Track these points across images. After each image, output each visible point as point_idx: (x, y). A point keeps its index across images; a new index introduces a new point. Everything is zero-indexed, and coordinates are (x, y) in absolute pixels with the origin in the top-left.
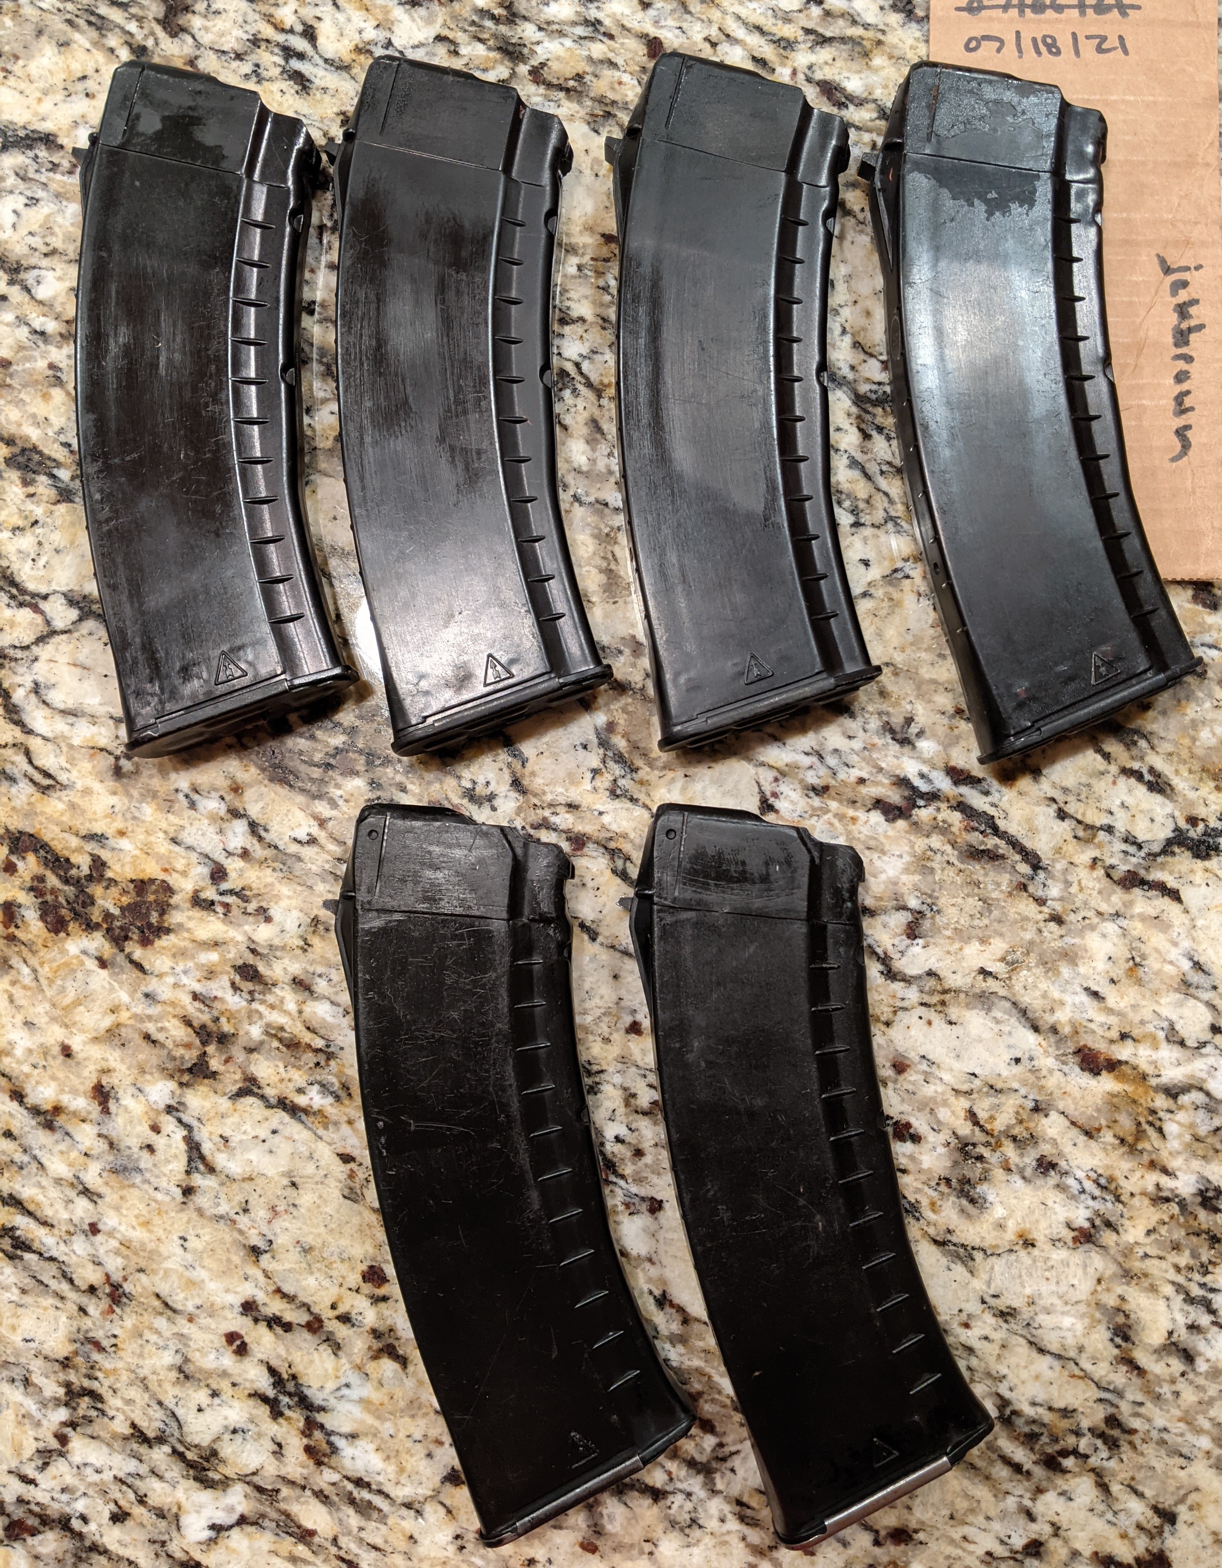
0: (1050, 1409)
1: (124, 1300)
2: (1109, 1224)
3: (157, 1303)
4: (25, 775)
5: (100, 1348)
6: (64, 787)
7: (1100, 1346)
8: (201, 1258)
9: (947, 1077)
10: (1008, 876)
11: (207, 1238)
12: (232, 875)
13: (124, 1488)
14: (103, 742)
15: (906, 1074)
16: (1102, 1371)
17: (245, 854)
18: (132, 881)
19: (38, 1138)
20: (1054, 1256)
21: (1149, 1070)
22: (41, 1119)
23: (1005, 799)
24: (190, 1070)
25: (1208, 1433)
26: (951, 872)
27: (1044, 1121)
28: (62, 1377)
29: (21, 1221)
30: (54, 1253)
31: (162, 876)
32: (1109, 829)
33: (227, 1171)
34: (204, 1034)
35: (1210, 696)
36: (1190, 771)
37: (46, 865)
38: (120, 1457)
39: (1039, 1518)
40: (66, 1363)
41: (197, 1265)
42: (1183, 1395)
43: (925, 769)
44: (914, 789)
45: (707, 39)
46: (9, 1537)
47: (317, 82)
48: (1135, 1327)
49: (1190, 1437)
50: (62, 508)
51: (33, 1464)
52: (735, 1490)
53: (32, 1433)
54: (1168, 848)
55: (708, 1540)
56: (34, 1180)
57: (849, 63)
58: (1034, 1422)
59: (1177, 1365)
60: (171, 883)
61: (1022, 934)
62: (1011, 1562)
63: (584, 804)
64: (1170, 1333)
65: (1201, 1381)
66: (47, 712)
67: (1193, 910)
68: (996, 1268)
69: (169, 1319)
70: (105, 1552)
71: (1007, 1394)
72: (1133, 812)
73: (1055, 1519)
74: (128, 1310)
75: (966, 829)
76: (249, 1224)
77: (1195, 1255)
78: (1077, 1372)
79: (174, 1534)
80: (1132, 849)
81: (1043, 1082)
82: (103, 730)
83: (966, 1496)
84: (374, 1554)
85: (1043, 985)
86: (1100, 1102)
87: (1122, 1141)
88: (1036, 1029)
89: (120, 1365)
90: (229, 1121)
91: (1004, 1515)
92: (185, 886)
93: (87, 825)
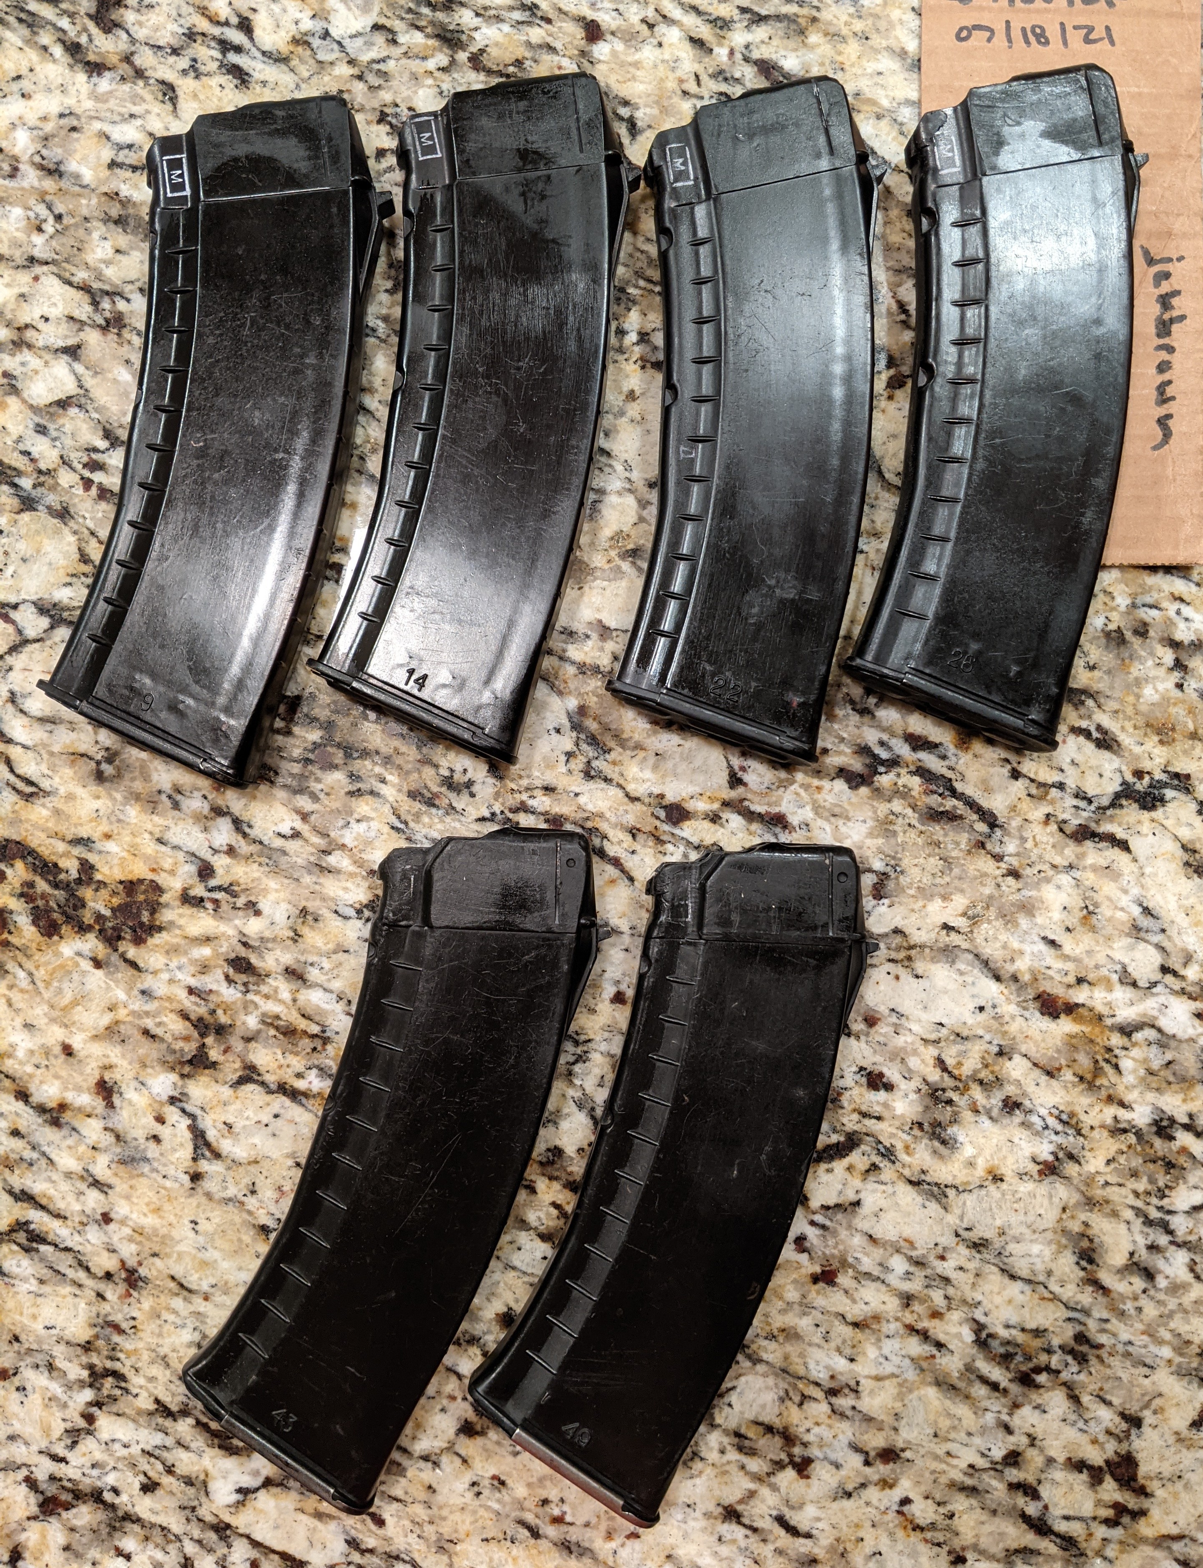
0: (1023, 1330)
1: (140, 1284)
2: (1071, 1157)
3: (172, 1285)
4: (8, 784)
5: (120, 1331)
6: (47, 794)
7: (1067, 1270)
8: (213, 1240)
9: (915, 1028)
10: (966, 835)
11: (217, 1220)
12: (219, 871)
13: (152, 1460)
14: (82, 748)
15: (877, 1027)
16: (1069, 1292)
17: (231, 851)
18: (121, 882)
19: (46, 1135)
20: (1022, 1189)
21: (1105, 1011)
22: (47, 1116)
23: (961, 762)
24: (190, 1062)
25: (1168, 1343)
26: (912, 834)
27: (1008, 1064)
28: (84, 1360)
29: (35, 1216)
30: (69, 1244)
31: (150, 876)
32: (1061, 786)
33: (232, 1156)
34: (202, 1026)
35: (1152, 654)
36: (1135, 727)
37: (35, 871)
38: (146, 1431)
39: (1017, 1431)
40: (88, 1347)
41: (209, 1246)
42: (1146, 1310)
43: (885, 737)
44: (875, 757)
45: (643, 21)
46: (44, 1513)
47: (256, 75)
48: (1098, 1250)
49: (1153, 1348)
50: (26, 517)
51: (62, 1444)
52: (732, 1424)
53: (59, 1415)
54: (1116, 802)
55: (709, 1471)
56: (45, 1175)
57: (785, 41)
58: (1008, 1343)
59: (1139, 1283)
60: (160, 882)
61: (982, 889)
62: (992, 1473)
63: (560, 787)
64: (1132, 1254)
65: (1161, 1296)
66: (25, 720)
67: (1141, 859)
68: (968, 1203)
69: (185, 1299)
70: (138, 1520)
71: (982, 1319)
72: (1082, 768)
73: (1032, 1431)
74: (144, 1293)
75: (925, 793)
76: (257, 1205)
77: (1152, 1181)
78: (1047, 1295)
79: (203, 1499)
80: (1083, 804)
81: (1006, 1028)
82: (82, 736)
83: (949, 1415)
84: (395, 1505)
85: (1003, 937)
86: (1059, 1043)
87: (1081, 1078)
88: (998, 978)
89: (141, 1345)
90: (232, 1108)
91: (983, 1430)
92: (174, 884)
93: (73, 830)
